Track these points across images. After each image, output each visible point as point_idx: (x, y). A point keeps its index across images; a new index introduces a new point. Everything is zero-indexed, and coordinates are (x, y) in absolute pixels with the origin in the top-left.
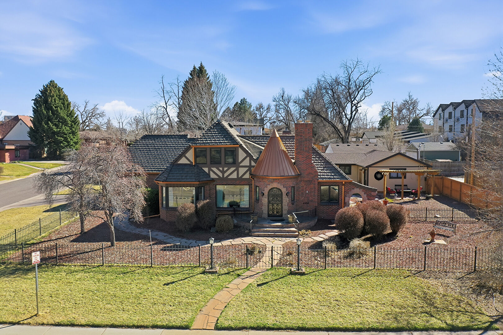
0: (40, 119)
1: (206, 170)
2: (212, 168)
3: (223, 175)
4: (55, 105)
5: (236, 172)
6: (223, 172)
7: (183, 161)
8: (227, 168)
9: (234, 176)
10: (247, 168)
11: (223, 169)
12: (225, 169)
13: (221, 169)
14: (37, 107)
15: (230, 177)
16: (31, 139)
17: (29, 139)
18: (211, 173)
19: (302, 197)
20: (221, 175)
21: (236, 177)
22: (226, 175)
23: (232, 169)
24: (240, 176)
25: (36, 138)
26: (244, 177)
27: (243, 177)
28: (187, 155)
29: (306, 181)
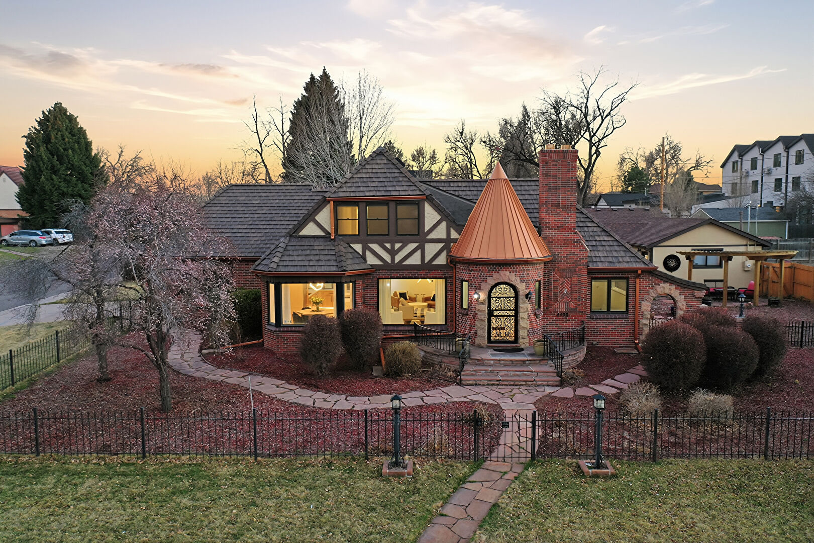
0: (37, 169)
1: (358, 247)
2: (371, 245)
3: (393, 259)
4: (63, 146)
5: (419, 251)
6: (393, 253)
7: (310, 230)
8: (400, 245)
9: (415, 260)
10: (441, 245)
11: (393, 247)
12: (397, 246)
13: (388, 246)
14: (31, 149)
15: (407, 262)
16: (22, 206)
17: (18, 206)
19: (555, 302)
20: (387, 258)
21: (419, 263)
23: (412, 246)
24: (427, 260)
25: (30, 204)
26: (436, 262)
27: (434, 263)
28: (317, 218)
29: (563, 270)
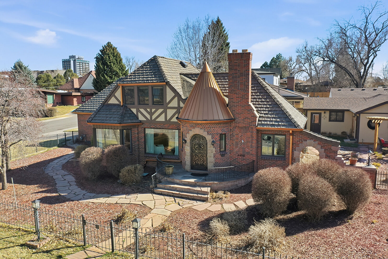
1: (134, 111)
2: (140, 110)
3: (151, 117)
5: (164, 114)
6: (151, 114)
7: (113, 101)
8: (155, 109)
9: (162, 119)
10: (175, 110)
11: (151, 110)
12: (153, 110)
13: (149, 110)
15: (158, 120)
18: (139, 114)
20: (148, 116)
21: (164, 120)
22: (154, 117)
23: (160, 111)
25: (97, 87)
27: (172, 120)
28: (115, 94)
29: (242, 128)
